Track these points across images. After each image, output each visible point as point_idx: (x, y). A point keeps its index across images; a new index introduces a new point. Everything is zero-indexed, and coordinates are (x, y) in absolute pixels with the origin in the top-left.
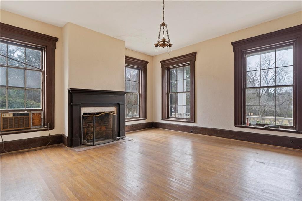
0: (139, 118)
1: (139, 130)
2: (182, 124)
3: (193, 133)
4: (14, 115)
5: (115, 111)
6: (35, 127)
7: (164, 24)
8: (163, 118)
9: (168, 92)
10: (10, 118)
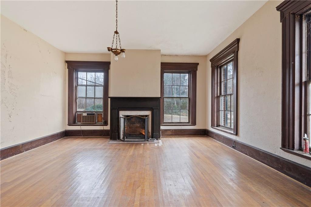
0: (188, 123)
1: (185, 136)
2: (227, 136)
3: (235, 149)
4: (87, 114)
5: (149, 115)
6: (99, 123)
7: (116, 32)
8: (213, 125)
9: (218, 95)
10: (85, 116)
